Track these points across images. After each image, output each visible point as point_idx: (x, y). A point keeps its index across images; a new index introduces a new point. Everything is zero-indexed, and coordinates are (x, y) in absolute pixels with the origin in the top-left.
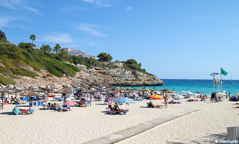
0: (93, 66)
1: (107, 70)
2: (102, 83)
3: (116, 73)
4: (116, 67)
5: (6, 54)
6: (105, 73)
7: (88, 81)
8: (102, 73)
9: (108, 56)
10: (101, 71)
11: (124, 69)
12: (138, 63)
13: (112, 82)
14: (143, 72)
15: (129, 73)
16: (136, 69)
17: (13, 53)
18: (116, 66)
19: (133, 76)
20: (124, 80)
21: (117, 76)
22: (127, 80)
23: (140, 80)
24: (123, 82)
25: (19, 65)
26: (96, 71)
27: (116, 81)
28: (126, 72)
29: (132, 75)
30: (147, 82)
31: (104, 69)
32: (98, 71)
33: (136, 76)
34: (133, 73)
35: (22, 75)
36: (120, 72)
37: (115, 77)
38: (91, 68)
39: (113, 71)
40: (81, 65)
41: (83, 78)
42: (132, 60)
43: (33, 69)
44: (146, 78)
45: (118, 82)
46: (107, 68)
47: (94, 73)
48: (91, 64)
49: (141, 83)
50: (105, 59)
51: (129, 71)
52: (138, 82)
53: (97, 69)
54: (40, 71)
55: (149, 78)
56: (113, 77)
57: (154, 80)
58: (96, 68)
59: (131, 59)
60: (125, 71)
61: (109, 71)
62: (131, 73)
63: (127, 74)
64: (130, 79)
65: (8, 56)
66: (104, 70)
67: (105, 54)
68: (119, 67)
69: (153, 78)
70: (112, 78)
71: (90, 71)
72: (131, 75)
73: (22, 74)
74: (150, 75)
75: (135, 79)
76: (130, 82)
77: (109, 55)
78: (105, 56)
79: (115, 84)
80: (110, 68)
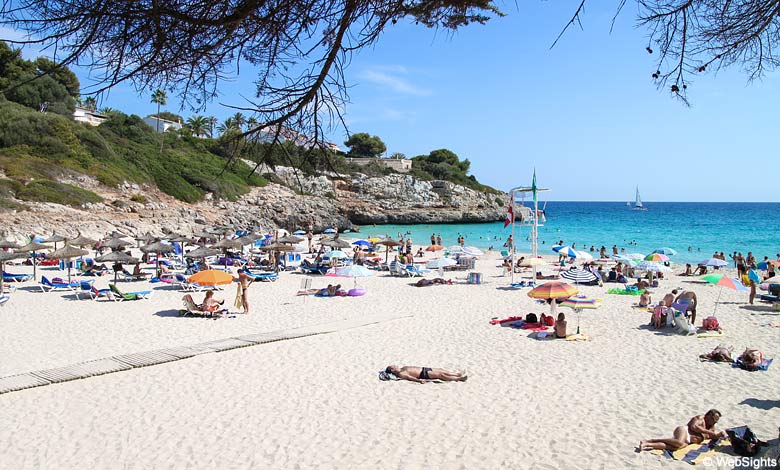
0: (322, 169)
1: (364, 180)
2: (323, 217)
3: (386, 189)
4: (388, 171)
5: (29, 143)
6: (356, 189)
7: (280, 212)
8: (350, 188)
9: (373, 142)
10: (344, 183)
11: (410, 178)
12: (461, 160)
13: (375, 212)
14: (469, 184)
15: (426, 187)
16: (445, 177)
17: (47, 138)
18: (390, 168)
19: (437, 195)
20: (409, 208)
21: (391, 197)
22: (419, 207)
23: (456, 207)
24: (406, 210)
25: (51, 173)
26: (330, 182)
27: (386, 208)
28: (416, 186)
29: (433, 194)
30: (474, 213)
31: (353, 176)
32: (337, 182)
33: (446, 195)
34: (436, 188)
35: (40, 201)
36: (398, 186)
37: (384, 198)
38: (317, 175)
39: (381, 183)
40: (286, 169)
41: (265, 203)
42: (443, 151)
43: (96, 183)
44: (474, 201)
45: (391, 213)
46: (363, 176)
47: (325, 188)
48: (318, 165)
49: (459, 214)
50: (365, 148)
51: (424, 183)
52: (447, 212)
53: (333, 179)
54: (116, 187)
55: (482, 201)
56: (378, 198)
57: (501, 205)
58: (332, 174)
59: (442, 148)
60: (414, 182)
61: (368, 182)
62: (430, 187)
63: (418, 190)
64: (427, 204)
65: (31, 148)
66: (355, 181)
67: (366, 136)
68: (397, 172)
69: (497, 200)
70: (377, 203)
71: (314, 185)
72: (430, 193)
73: (42, 197)
74: (489, 190)
75: (439, 204)
76: (424, 213)
77: (376, 139)
78: (365, 142)
79: (382, 219)
80: (370, 175)
